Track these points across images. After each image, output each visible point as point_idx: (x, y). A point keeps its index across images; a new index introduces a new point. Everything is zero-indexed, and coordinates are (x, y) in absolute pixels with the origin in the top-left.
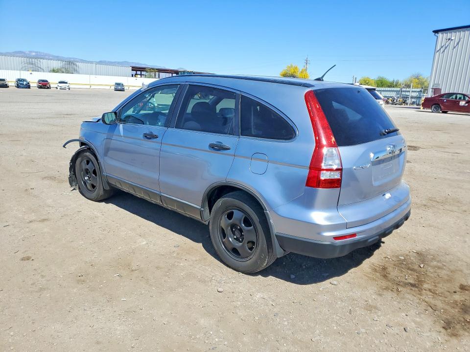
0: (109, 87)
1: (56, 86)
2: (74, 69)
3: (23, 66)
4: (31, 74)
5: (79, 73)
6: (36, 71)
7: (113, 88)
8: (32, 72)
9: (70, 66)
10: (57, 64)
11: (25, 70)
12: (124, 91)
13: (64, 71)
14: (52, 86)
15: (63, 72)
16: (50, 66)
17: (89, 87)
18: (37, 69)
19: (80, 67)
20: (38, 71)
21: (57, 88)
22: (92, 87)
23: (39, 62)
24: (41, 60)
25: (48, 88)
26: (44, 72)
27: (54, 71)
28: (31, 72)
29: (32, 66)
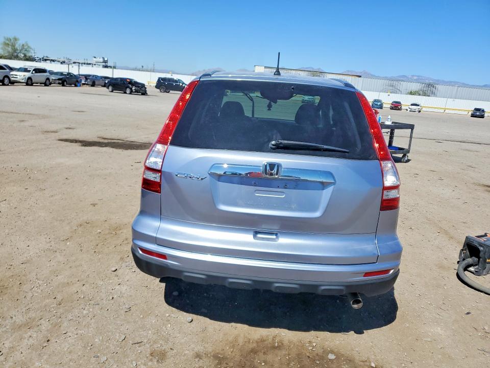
0: (466, 113)
1: (407, 108)
2: (432, 92)
3: (385, 87)
4: (389, 95)
5: (436, 96)
6: (394, 93)
7: (470, 113)
8: (390, 94)
9: (429, 89)
10: (415, 87)
11: (385, 92)
12: (483, 118)
13: (421, 93)
14: (403, 107)
15: (420, 95)
16: (408, 88)
17: (442, 111)
18: (395, 91)
19: (439, 89)
20: (396, 93)
21: (407, 110)
22: (447, 111)
23: (399, 84)
24: (402, 83)
25: (399, 109)
26: (401, 94)
27: (411, 93)
28: (388, 94)
29: (391, 88)
